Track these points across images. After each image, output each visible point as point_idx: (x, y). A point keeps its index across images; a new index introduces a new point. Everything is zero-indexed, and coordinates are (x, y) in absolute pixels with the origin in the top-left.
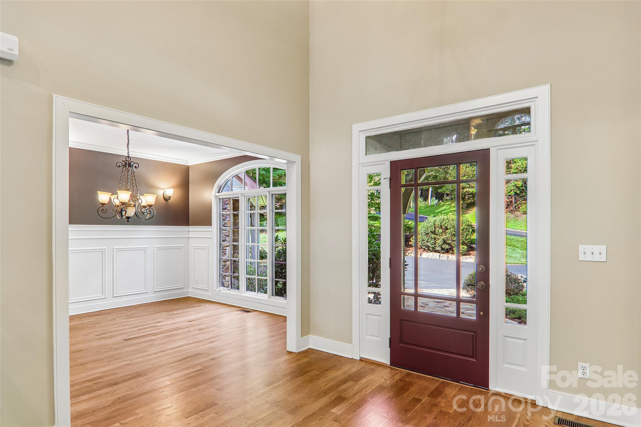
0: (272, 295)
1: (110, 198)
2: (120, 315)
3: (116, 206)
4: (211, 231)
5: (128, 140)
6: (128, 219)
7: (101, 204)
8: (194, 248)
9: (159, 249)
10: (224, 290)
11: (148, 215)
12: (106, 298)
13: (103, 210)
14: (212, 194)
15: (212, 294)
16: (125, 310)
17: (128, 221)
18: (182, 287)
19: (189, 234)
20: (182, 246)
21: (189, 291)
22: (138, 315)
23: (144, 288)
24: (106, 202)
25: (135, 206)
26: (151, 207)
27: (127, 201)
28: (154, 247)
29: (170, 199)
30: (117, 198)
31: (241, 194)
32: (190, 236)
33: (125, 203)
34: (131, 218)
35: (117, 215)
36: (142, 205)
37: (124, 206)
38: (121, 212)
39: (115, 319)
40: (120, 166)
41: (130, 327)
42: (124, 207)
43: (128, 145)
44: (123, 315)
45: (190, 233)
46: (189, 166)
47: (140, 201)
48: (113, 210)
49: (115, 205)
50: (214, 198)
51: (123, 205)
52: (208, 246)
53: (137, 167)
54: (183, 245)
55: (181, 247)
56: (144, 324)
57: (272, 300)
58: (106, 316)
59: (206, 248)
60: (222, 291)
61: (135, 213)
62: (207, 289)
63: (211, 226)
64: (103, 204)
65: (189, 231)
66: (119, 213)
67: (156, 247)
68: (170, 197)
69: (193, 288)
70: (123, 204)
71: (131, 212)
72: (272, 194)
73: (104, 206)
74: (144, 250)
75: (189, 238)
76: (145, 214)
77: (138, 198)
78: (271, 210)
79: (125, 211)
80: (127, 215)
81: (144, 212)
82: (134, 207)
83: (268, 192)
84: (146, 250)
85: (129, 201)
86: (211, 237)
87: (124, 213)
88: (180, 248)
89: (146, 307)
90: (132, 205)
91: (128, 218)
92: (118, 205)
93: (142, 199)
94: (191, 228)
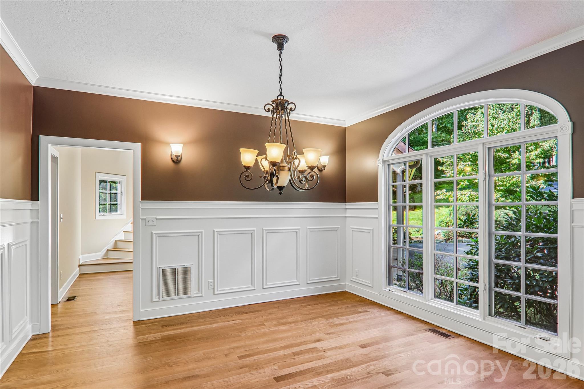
0: (490, 315)
1: (256, 159)
2: (270, 316)
3: (264, 172)
4: (378, 209)
5: (281, 69)
6: (280, 190)
7: (245, 167)
8: (353, 231)
9: (313, 231)
10: (396, 291)
11: (307, 185)
12: (255, 290)
13: (247, 176)
14: (378, 159)
15: (378, 294)
16: (275, 308)
17: (280, 193)
18: (339, 279)
19: (346, 213)
20: (339, 228)
21: (346, 284)
22: (290, 320)
23: (297, 279)
24: (252, 165)
25: (290, 169)
26: (314, 170)
27: (279, 161)
28: (307, 228)
29: (325, 169)
30: (266, 159)
31: (426, 154)
32: (346, 215)
33: (277, 162)
34: (284, 188)
35: (266, 185)
36: (299, 169)
37: (275, 168)
38: (271, 181)
39: (264, 325)
40: (269, 110)
41: (282, 345)
42: (275, 170)
43: (280, 76)
44: (273, 316)
45: (347, 211)
46: (346, 127)
47: (296, 162)
48: (261, 177)
49: (263, 170)
50: (381, 164)
51: (274, 166)
52: (373, 229)
53: (293, 109)
54: (339, 226)
55: (337, 229)
56: (299, 341)
57: (489, 323)
58: (253, 315)
59: (370, 231)
60: (394, 292)
61: (290, 181)
62: (371, 285)
63: (378, 202)
64: (247, 168)
65: (346, 209)
66: (269, 183)
67: (309, 229)
68: (324, 167)
69: (351, 280)
70: (274, 164)
71: (284, 179)
72: (489, 149)
73: (249, 170)
74: (296, 231)
75: (346, 217)
76: (303, 183)
77: (295, 157)
78: (487, 174)
79: (277, 176)
80: (279, 184)
81: (302, 180)
82: (289, 171)
83: (482, 144)
84: (298, 233)
85: (282, 161)
86: (377, 216)
87: (274, 180)
88: (335, 230)
89: (298, 306)
90: (286, 168)
91: (280, 188)
92: (267, 170)
93: (299, 158)
94: (349, 205)
